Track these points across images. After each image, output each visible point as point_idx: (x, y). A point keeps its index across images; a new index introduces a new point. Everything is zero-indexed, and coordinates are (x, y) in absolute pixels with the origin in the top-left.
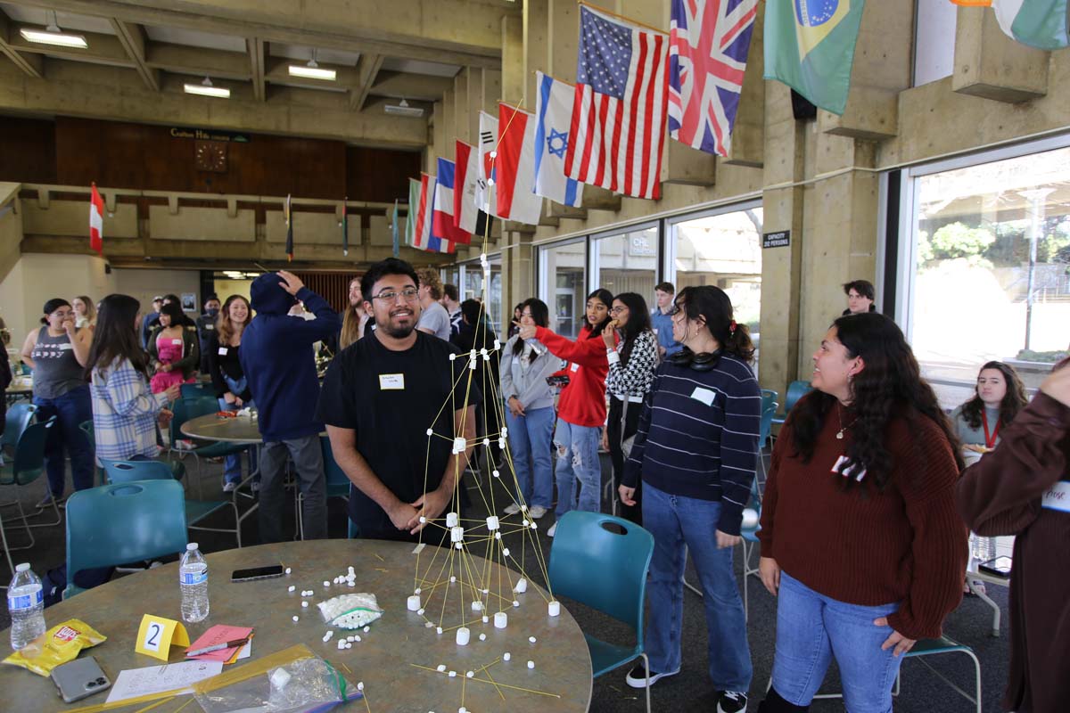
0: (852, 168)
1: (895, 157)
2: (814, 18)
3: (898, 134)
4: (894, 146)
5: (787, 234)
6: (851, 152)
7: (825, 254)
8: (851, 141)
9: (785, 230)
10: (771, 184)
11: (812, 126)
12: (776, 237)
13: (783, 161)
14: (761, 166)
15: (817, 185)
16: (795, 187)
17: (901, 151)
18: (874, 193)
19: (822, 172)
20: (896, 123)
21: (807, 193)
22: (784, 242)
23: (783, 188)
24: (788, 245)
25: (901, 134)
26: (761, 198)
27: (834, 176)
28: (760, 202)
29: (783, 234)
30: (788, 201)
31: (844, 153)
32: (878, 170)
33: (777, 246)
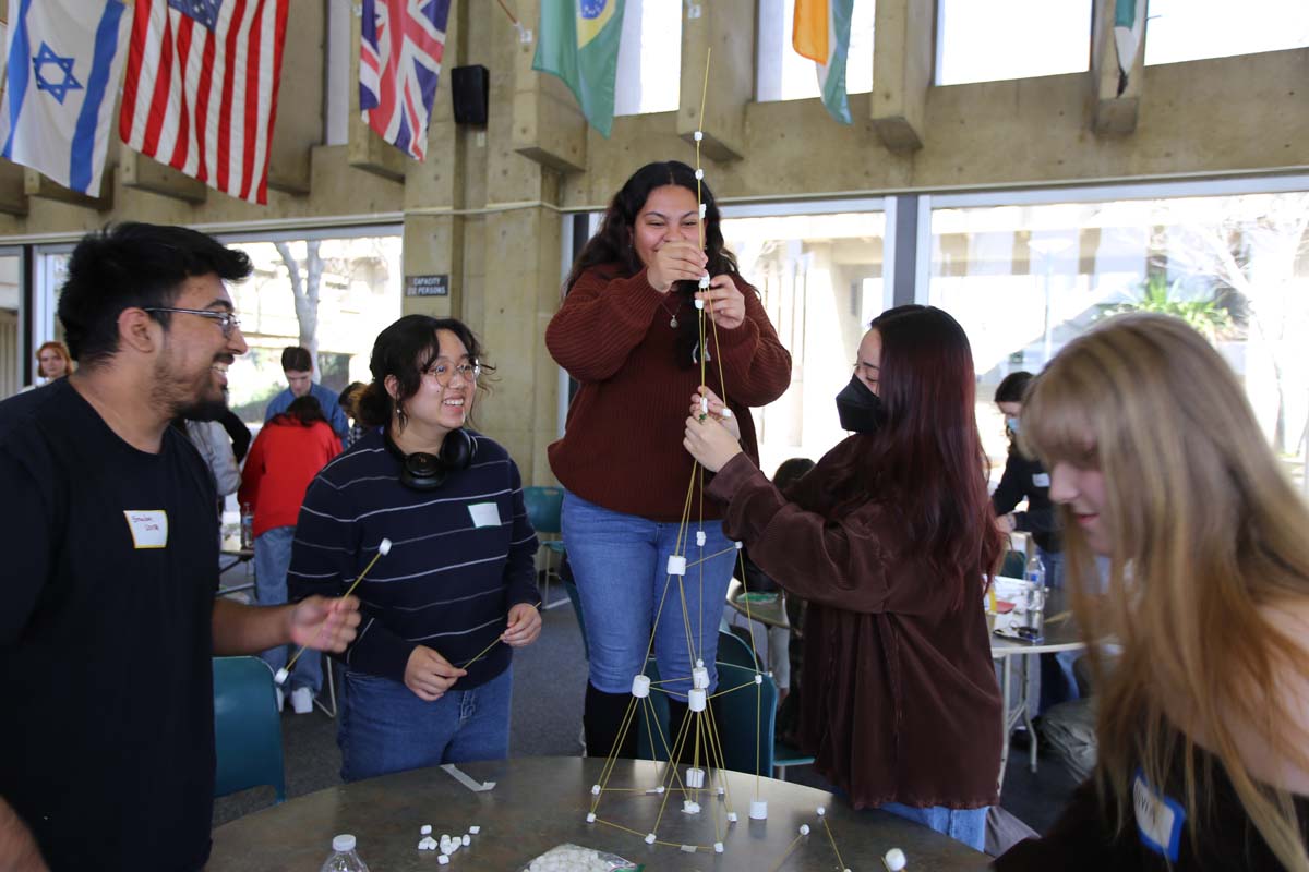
0: (536, 202)
1: (584, 197)
2: (587, 8)
3: (587, 169)
4: (583, 182)
5: (443, 281)
6: (536, 182)
7: (502, 311)
8: (537, 167)
9: (441, 273)
10: (417, 206)
11: (475, 137)
12: (426, 282)
13: (437, 178)
14: (401, 180)
15: (489, 218)
16: (455, 216)
17: (590, 192)
18: (558, 237)
19: (495, 201)
20: (585, 156)
21: (470, 227)
22: (439, 290)
23: (437, 216)
24: (446, 294)
25: (591, 169)
26: (400, 223)
27: (514, 210)
28: (401, 228)
29: (438, 280)
30: (445, 233)
31: (526, 181)
32: (562, 209)
33: (428, 295)
